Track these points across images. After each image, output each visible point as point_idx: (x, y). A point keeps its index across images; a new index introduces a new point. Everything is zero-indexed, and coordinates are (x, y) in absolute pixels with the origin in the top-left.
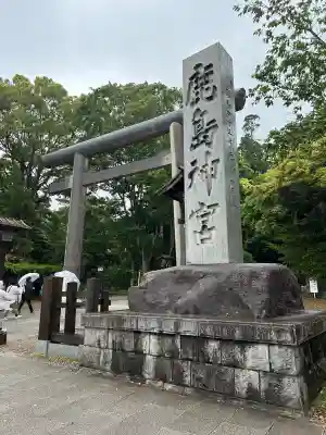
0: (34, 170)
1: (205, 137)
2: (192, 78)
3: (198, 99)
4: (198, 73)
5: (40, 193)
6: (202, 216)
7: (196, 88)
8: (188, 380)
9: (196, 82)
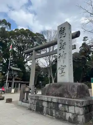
0: (24, 54)
1: (63, 47)
2: (60, 31)
3: (61, 37)
4: (61, 30)
5: (25, 60)
6: (62, 69)
7: (61, 34)
8: (54, 115)
9: (61, 32)
